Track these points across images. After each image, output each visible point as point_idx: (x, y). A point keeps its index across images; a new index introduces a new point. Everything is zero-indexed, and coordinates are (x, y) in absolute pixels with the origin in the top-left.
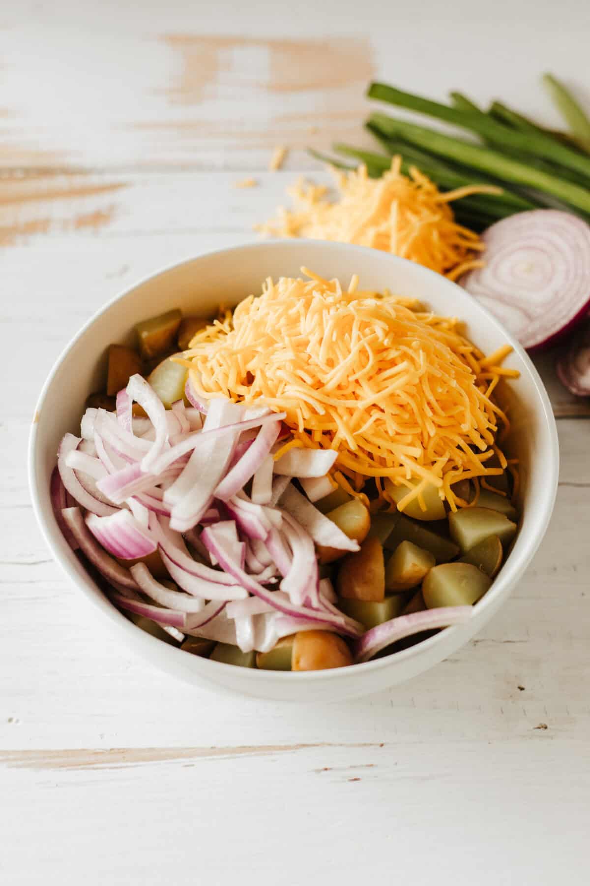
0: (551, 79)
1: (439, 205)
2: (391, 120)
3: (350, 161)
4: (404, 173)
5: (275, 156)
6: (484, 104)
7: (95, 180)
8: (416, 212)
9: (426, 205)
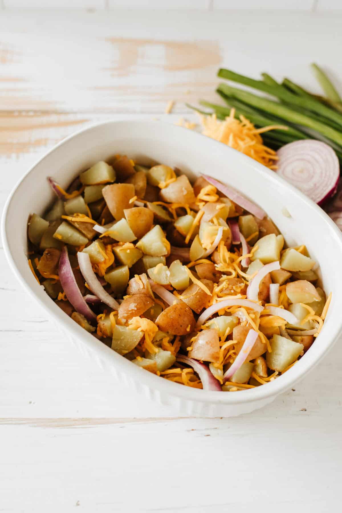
0: (315, 66)
1: (255, 135)
2: (230, 88)
3: (208, 110)
4: (237, 118)
5: (168, 106)
6: (279, 80)
7: (71, 117)
8: (243, 140)
9: (248, 135)
